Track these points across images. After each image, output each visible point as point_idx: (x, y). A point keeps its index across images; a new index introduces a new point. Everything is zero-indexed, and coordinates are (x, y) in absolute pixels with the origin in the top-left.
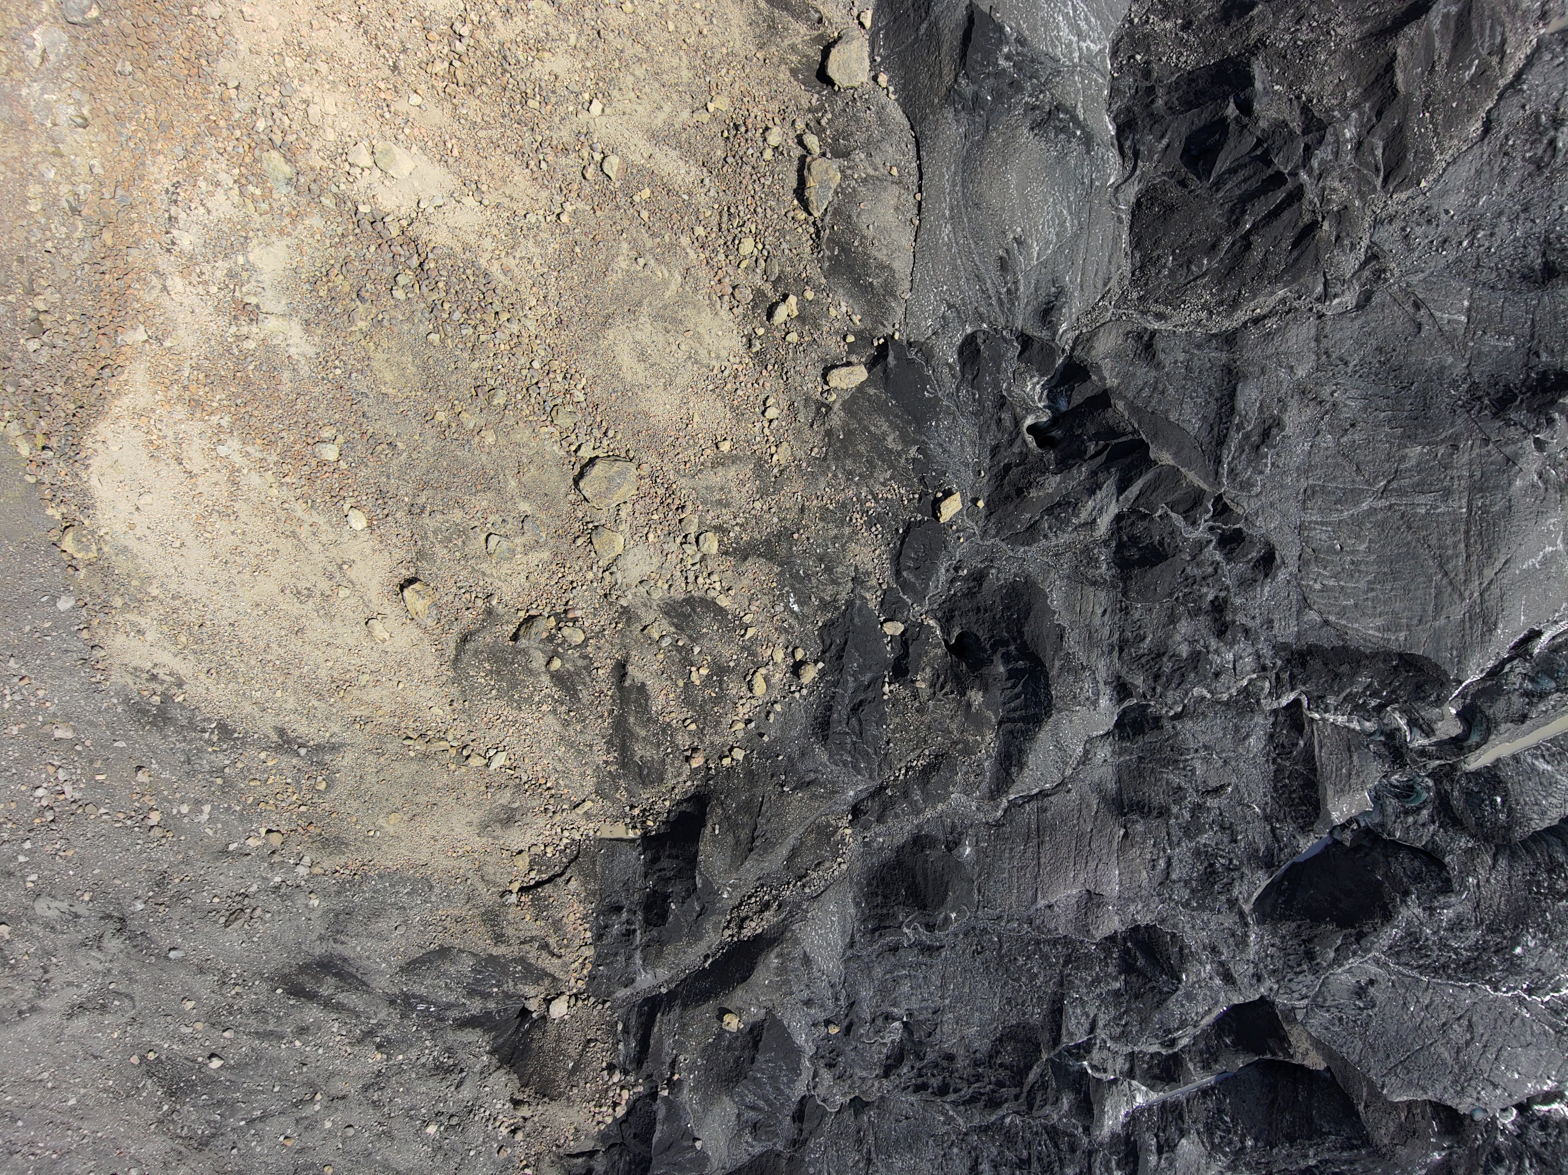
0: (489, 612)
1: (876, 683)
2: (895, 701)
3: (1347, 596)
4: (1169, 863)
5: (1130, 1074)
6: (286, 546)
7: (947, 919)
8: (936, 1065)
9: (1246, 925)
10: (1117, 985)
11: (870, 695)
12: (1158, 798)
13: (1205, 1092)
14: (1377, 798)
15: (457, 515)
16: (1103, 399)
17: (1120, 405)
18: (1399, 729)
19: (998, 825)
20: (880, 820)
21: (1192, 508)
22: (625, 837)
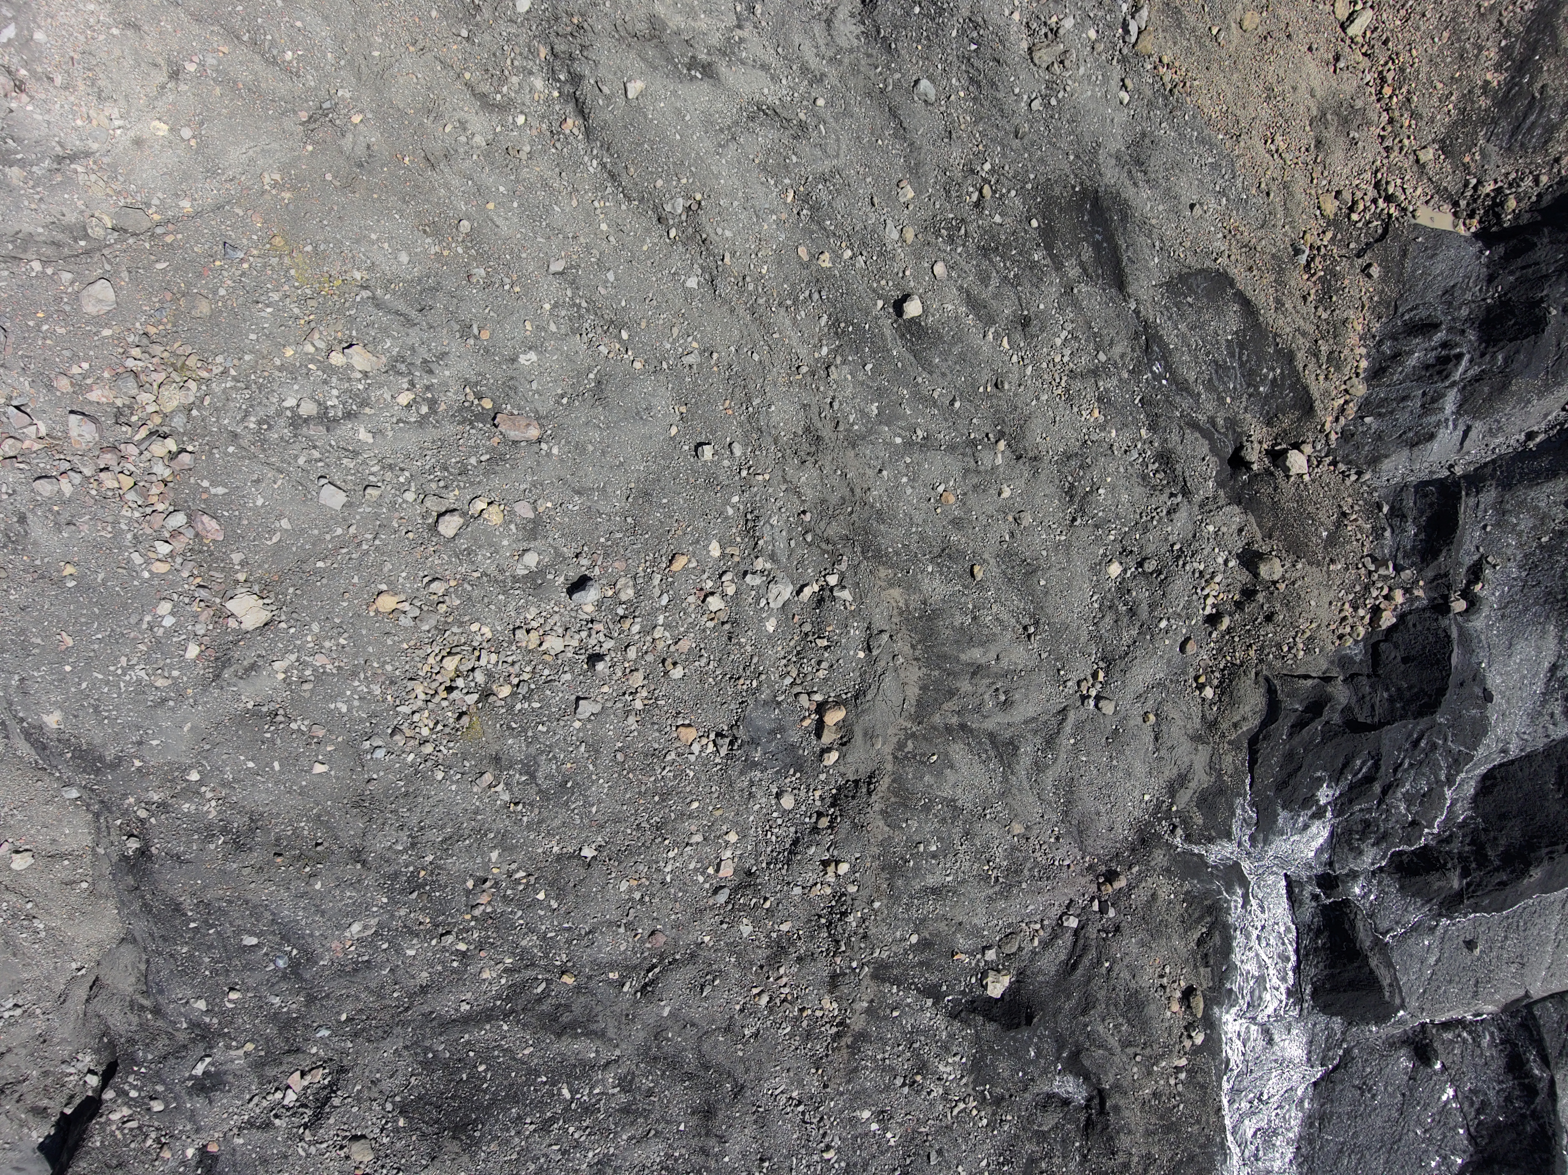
22: (1451, 229)
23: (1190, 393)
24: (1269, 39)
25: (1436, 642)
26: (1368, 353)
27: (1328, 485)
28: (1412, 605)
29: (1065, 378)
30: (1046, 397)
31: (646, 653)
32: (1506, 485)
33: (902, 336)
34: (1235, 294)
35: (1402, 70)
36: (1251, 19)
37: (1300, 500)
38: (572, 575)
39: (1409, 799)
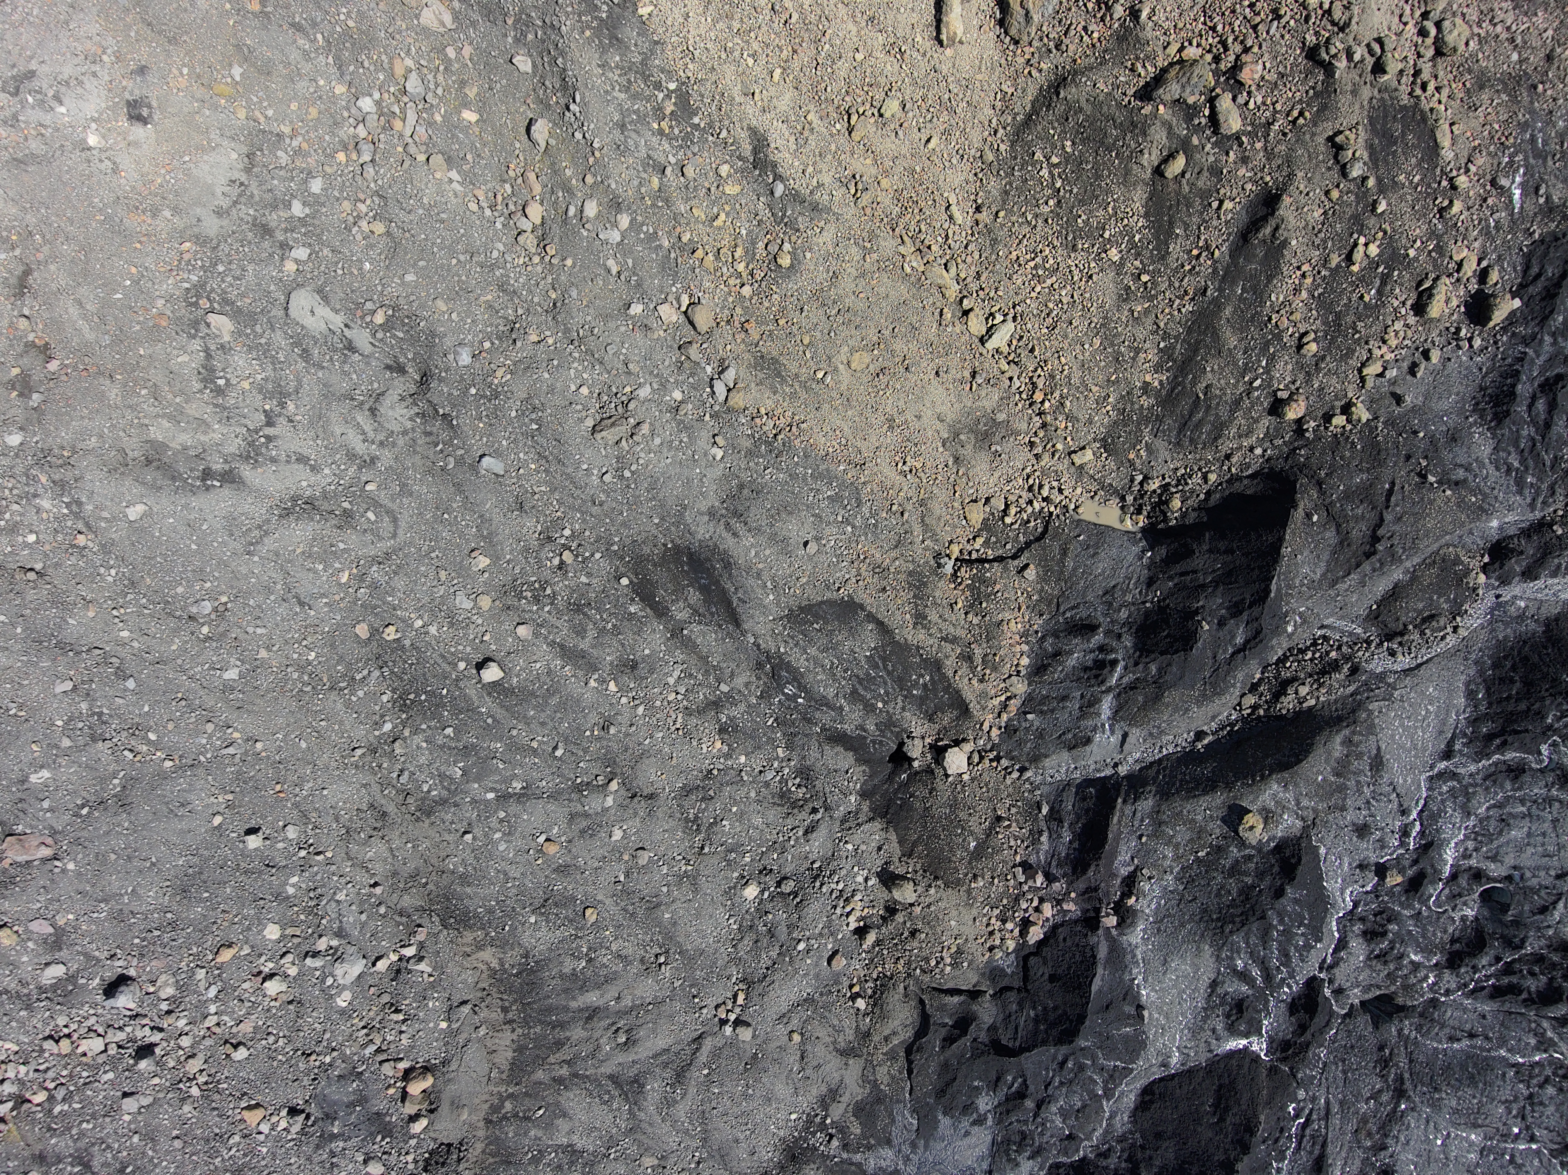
20: (1531, 573)
22: (1117, 525)
23: (831, 707)
24: (881, 376)
25: (1082, 962)
26: (1031, 649)
27: (986, 785)
28: (1065, 916)
29: (680, 716)
30: (661, 734)
31: (204, 1037)
32: (1165, 794)
33: (489, 694)
34: (868, 615)
35: (1052, 376)
36: (860, 360)
37: (954, 805)
38: (110, 975)
39: (1064, 1114)
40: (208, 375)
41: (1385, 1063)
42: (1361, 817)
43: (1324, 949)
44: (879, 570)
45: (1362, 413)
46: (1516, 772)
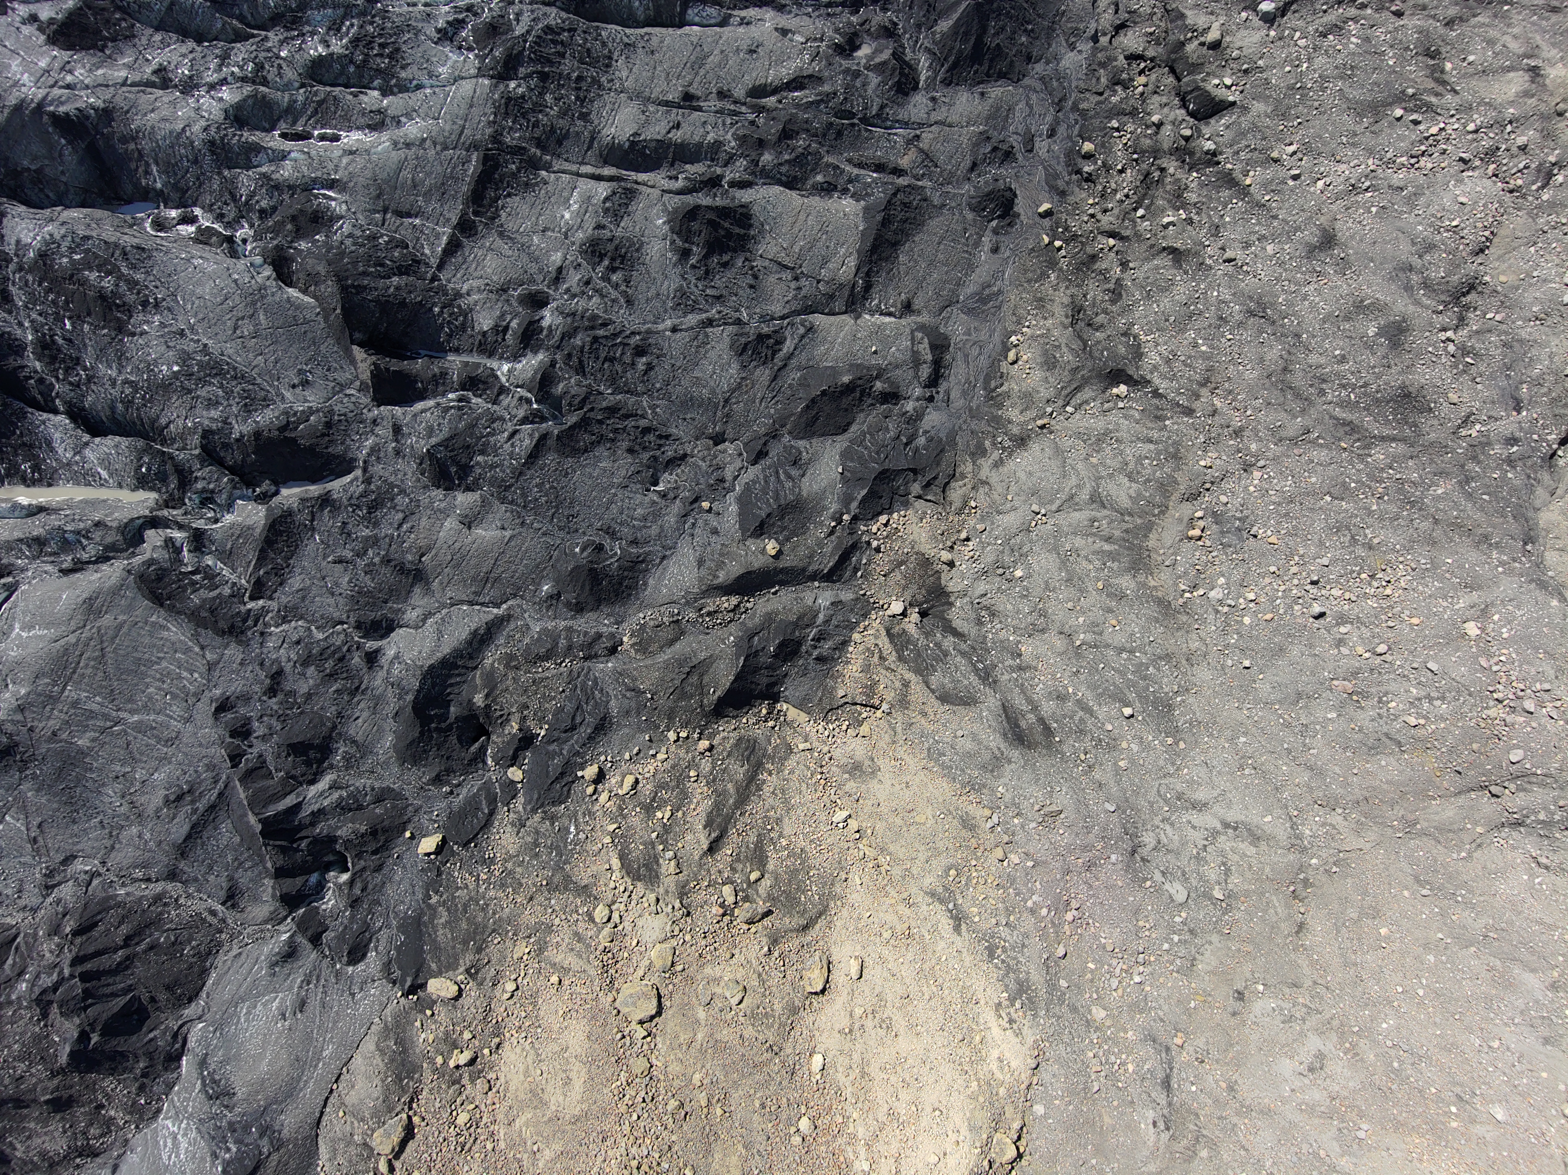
0: (774, 941)
1: (549, 739)
2: (541, 720)
3: (179, 661)
4: (400, 525)
5: (503, 390)
6: (873, 1069)
7: (583, 550)
8: (644, 448)
9: (365, 462)
10: (480, 458)
11: (556, 734)
12: (386, 571)
13: (457, 351)
14: (229, 507)
15: (749, 1032)
16: (280, 873)
17: (269, 865)
18: (189, 551)
19: (515, 596)
20: (599, 636)
21: (256, 769)
22: (791, 707)
23: (959, 651)
24: (910, 809)
25: (866, 503)
26: (846, 654)
27: (885, 592)
28: (866, 523)
29: (1039, 667)
30: (1051, 660)
31: (1287, 580)
32: (803, 570)
34: (934, 692)
36: (920, 819)
37: (905, 588)
38: (1321, 621)
39: (887, 429)
40: (1228, 872)
41: (727, 415)
42: (714, 539)
43: (745, 478)
44: (924, 714)
45: (672, 736)
46: (635, 542)
